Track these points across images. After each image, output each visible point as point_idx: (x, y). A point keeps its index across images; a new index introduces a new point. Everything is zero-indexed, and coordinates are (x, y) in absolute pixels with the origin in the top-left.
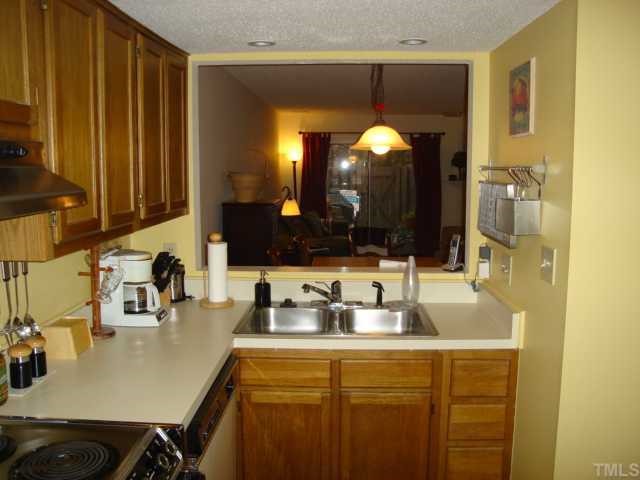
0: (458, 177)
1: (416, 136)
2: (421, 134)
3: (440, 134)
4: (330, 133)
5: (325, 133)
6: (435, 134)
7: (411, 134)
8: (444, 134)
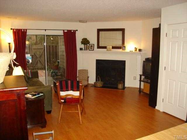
0: (84, 49)
1: (65, 31)
2: (67, 30)
3: (75, 31)
4: (26, 30)
5: (24, 30)
6: (74, 31)
7: (64, 30)
8: (77, 30)
